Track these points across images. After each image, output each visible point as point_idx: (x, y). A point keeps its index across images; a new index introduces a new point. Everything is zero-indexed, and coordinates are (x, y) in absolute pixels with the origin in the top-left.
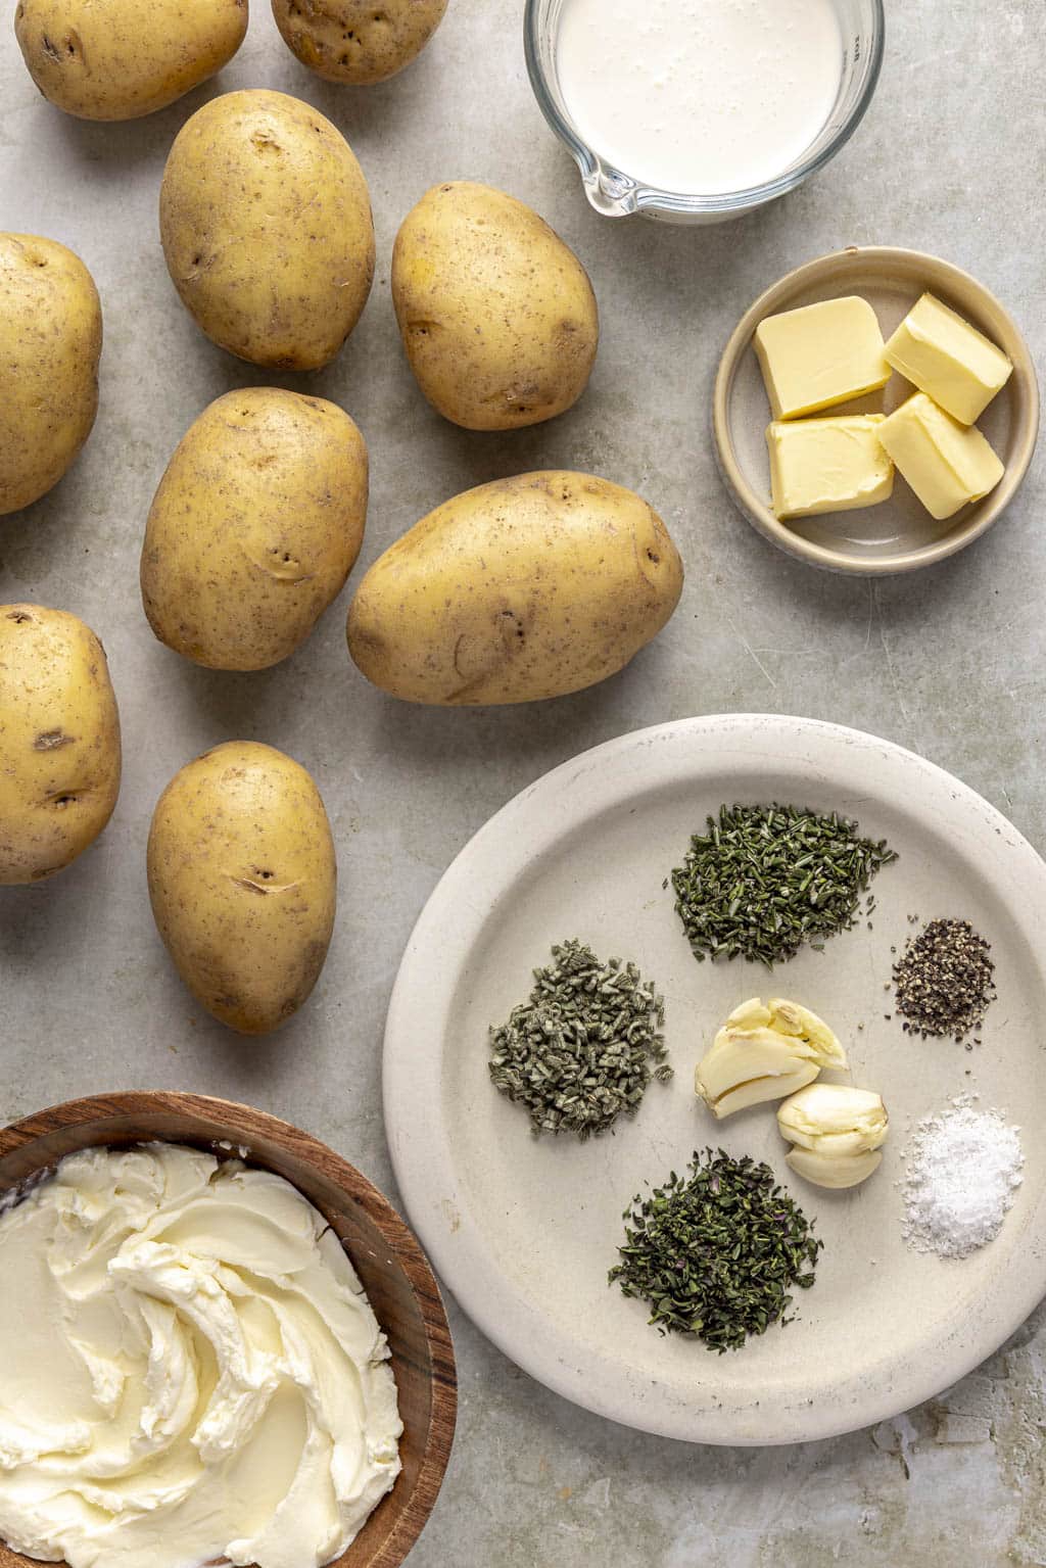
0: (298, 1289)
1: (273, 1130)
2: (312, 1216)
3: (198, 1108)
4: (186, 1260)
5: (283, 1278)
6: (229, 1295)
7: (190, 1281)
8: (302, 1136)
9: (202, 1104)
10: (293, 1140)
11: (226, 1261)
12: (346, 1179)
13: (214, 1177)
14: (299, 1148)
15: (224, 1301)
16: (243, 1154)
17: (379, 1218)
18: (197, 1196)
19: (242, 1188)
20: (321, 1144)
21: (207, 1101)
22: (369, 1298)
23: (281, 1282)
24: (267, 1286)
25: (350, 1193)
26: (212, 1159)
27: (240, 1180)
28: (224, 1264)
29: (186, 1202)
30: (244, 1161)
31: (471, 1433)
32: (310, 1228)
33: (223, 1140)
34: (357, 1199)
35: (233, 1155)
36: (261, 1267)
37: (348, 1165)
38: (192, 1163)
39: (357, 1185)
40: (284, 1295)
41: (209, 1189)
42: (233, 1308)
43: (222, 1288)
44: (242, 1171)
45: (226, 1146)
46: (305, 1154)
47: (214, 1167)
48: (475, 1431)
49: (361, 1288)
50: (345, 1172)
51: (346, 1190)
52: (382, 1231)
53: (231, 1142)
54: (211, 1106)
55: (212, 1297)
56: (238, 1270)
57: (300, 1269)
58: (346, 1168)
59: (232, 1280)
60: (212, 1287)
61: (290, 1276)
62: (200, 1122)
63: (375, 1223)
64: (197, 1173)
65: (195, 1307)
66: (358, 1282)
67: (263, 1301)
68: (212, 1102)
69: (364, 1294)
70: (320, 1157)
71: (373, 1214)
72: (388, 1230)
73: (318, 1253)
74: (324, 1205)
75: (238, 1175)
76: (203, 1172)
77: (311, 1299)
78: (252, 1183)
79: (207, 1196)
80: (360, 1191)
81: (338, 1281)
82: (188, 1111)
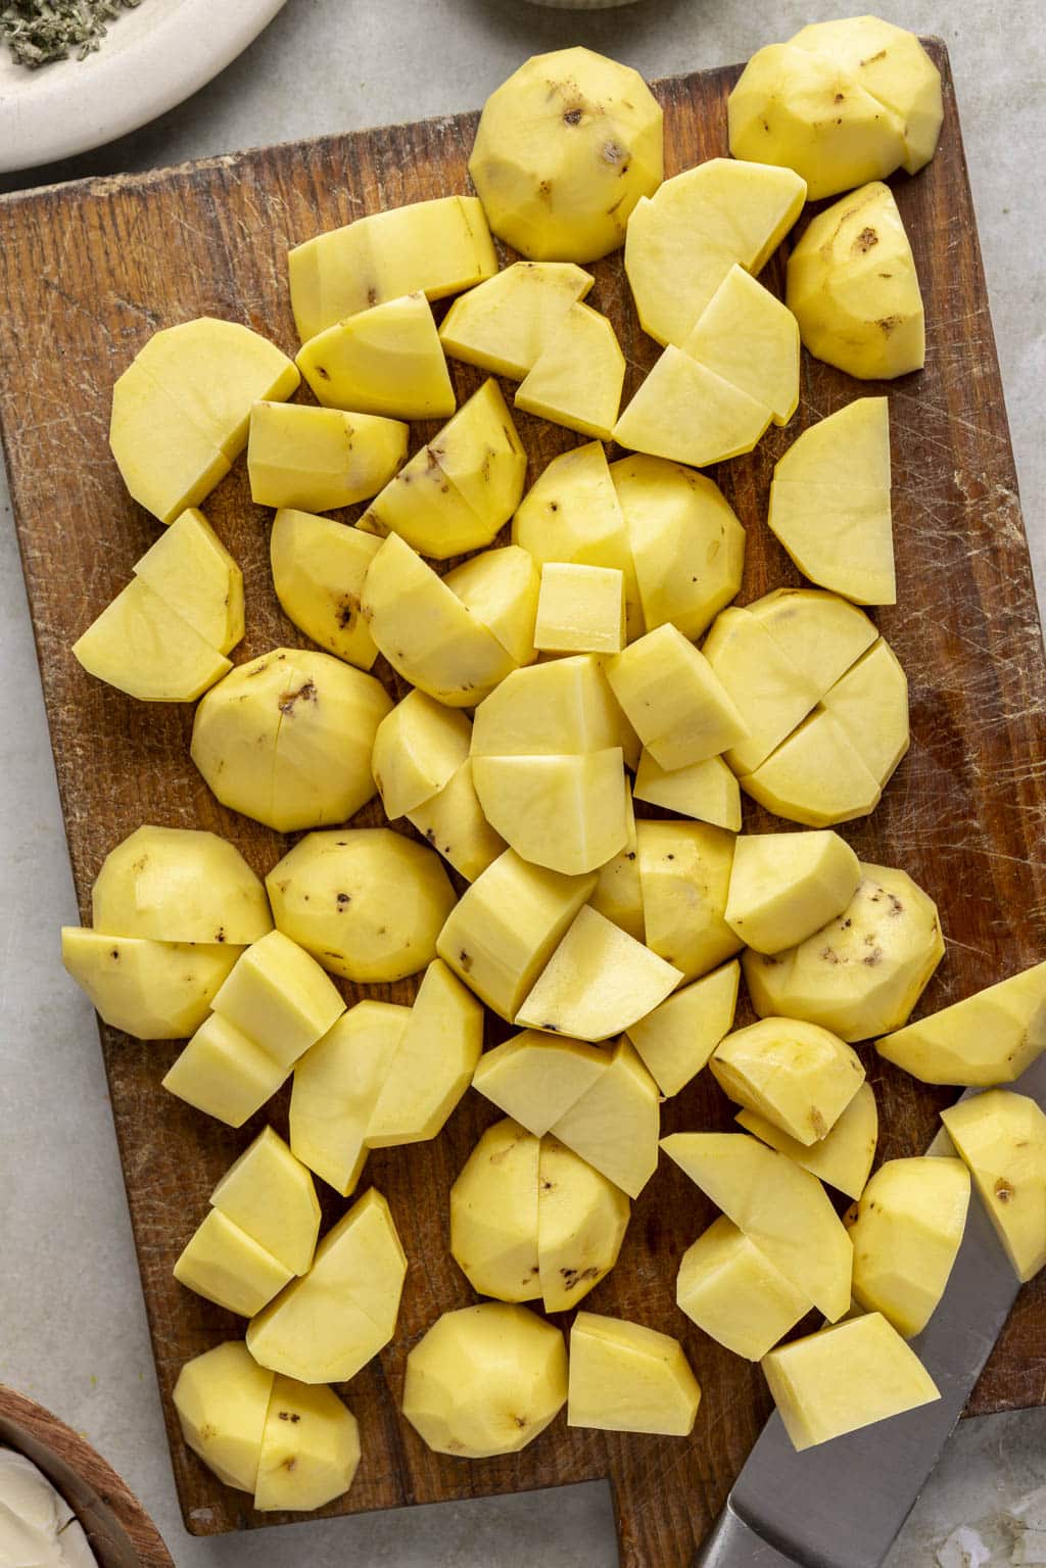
1: (14, 1407)
2: (55, 1504)
8: (47, 1417)
10: (36, 1421)
12: (94, 1473)
14: (42, 1431)
17: (129, 1523)
20: (69, 1429)
25: (97, 1490)
34: (105, 1498)
37: (98, 1457)
39: (106, 1480)
46: (50, 1439)
50: (94, 1465)
51: (93, 1486)
52: (130, 1537)
58: (95, 1460)
63: (123, 1526)
70: (66, 1444)
71: (122, 1517)
72: (137, 1538)
73: (59, 1547)
80: (109, 1489)
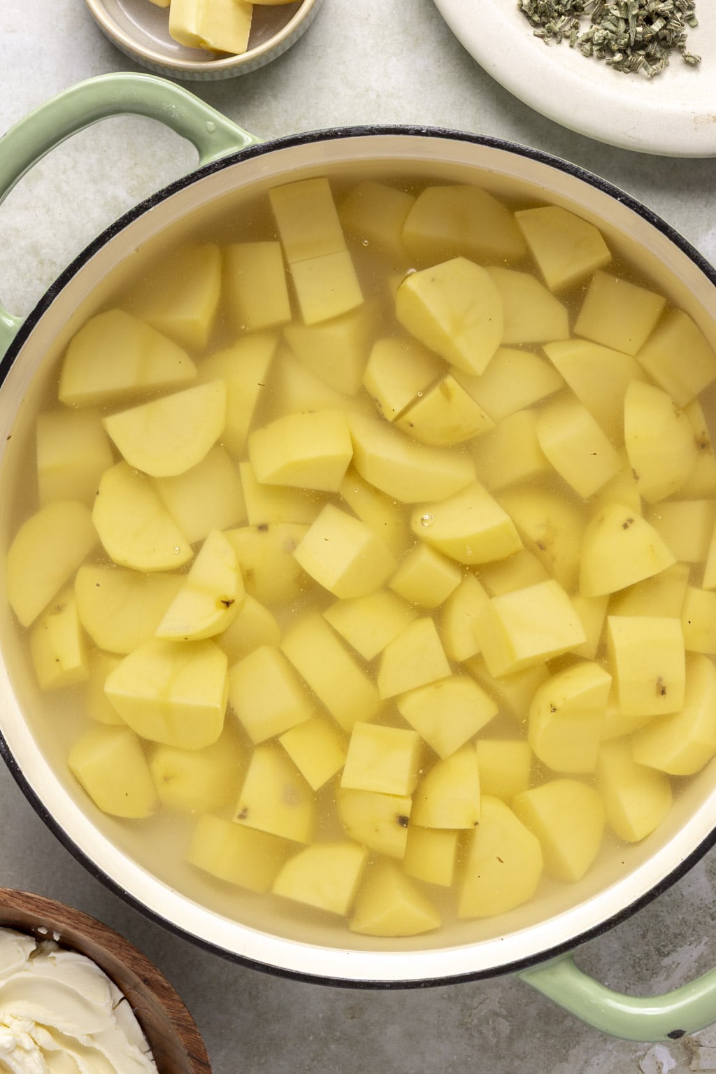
0: (97, 1046)
2: (110, 989)
3: (21, 902)
4: (7, 1020)
5: (85, 1037)
6: (42, 1049)
7: (10, 1038)
9: (24, 899)
11: (39, 1021)
12: (137, 964)
13: (33, 955)
15: (37, 1055)
16: (57, 938)
18: (19, 970)
19: (55, 965)
21: (28, 897)
22: (154, 1055)
23: (83, 1040)
24: (73, 1044)
25: (139, 976)
26: (31, 941)
27: (53, 958)
28: (38, 1024)
29: (9, 974)
30: (58, 943)
31: (316, 1062)
32: (108, 1001)
33: (41, 926)
34: (145, 981)
35: (49, 937)
36: (68, 1028)
38: (15, 943)
39: (145, 968)
40: (85, 1051)
41: (29, 964)
42: (44, 1061)
43: (36, 1043)
44: (56, 951)
45: (43, 931)
46: (105, 942)
47: (33, 947)
48: (318, 1061)
49: (148, 1048)
51: (137, 973)
52: (164, 1007)
53: (47, 929)
54: (30, 901)
55: (27, 1052)
56: (50, 1030)
57: (99, 1031)
59: (44, 1037)
60: (28, 1044)
61: (91, 1036)
62: (22, 913)
63: (158, 1000)
64: (19, 951)
65: (14, 1059)
66: (146, 1044)
67: (69, 1055)
68: (32, 898)
69: (151, 1053)
71: (157, 994)
72: (169, 1007)
73: (114, 1018)
74: (120, 981)
75: (52, 954)
76: (24, 950)
77: (107, 1055)
78: (64, 961)
79: (26, 970)
80: (148, 975)
81: (130, 1042)
82: (12, 904)
